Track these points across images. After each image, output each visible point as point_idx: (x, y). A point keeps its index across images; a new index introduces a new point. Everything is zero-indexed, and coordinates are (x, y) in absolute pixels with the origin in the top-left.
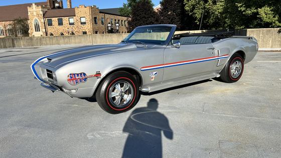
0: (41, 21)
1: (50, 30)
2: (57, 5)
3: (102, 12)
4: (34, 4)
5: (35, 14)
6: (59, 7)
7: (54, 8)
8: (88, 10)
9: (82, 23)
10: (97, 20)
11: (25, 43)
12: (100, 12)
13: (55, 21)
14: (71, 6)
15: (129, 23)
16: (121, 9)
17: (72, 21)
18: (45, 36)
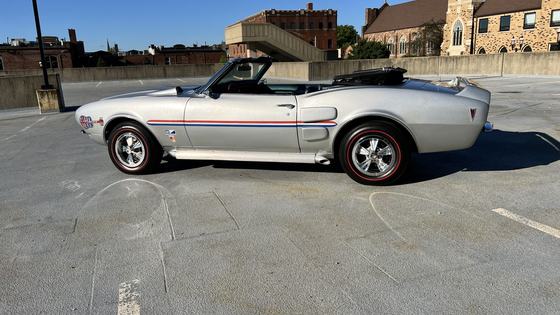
0: (467, 24)
5: (459, 12)
9: (552, 25)
13: (494, 21)
18: (468, 53)
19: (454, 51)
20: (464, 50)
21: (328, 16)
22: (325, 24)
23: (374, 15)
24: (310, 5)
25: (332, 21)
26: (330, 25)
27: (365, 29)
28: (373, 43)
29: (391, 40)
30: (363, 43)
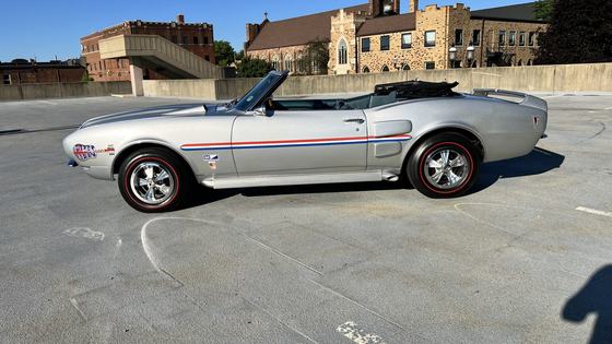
0: (351, 43)
1: (365, 59)
2: (387, 8)
3: (475, 16)
4: (342, 11)
5: (342, 30)
6: (391, 13)
7: (381, 14)
8: (442, 15)
9: (426, 45)
10: (462, 37)
12: (473, 18)
13: (375, 40)
14: (415, 8)
17: (408, 39)
18: (353, 72)
19: (341, 69)
20: (350, 68)
21: (203, 30)
22: (200, 39)
23: (255, 31)
24: (181, 18)
25: (208, 35)
26: (206, 41)
27: (247, 45)
28: (257, 61)
29: (275, 58)
30: (247, 61)
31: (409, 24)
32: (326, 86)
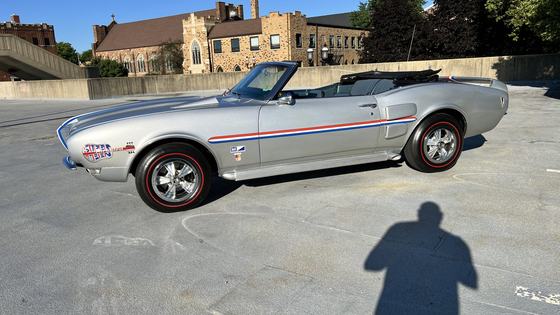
0: (203, 45)
1: (218, 60)
2: (232, 14)
3: (311, 22)
4: (192, 15)
5: (194, 32)
6: (236, 18)
7: (228, 19)
8: (284, 21)
9: (272, 47)
10: (302, 40)
11: (162, 86)
12: (308, 24)
13: (226, 43)
14: (257, 14)
15: (366, 42)
16: (355, 15)
17: (255, 42)
18: (208, 71)
19: (196, 69)
20: (204, 68)
21: (43, 31)
22: (41, 39)
23: (103, 32)
24: (16, 18)
25: (49, 36)
26: (47, 42)
27: (96, 46)
28: (109, 62)
29: (127, 58)
30: (97, 61)
31: (255, 29)
32: (199, 83)
